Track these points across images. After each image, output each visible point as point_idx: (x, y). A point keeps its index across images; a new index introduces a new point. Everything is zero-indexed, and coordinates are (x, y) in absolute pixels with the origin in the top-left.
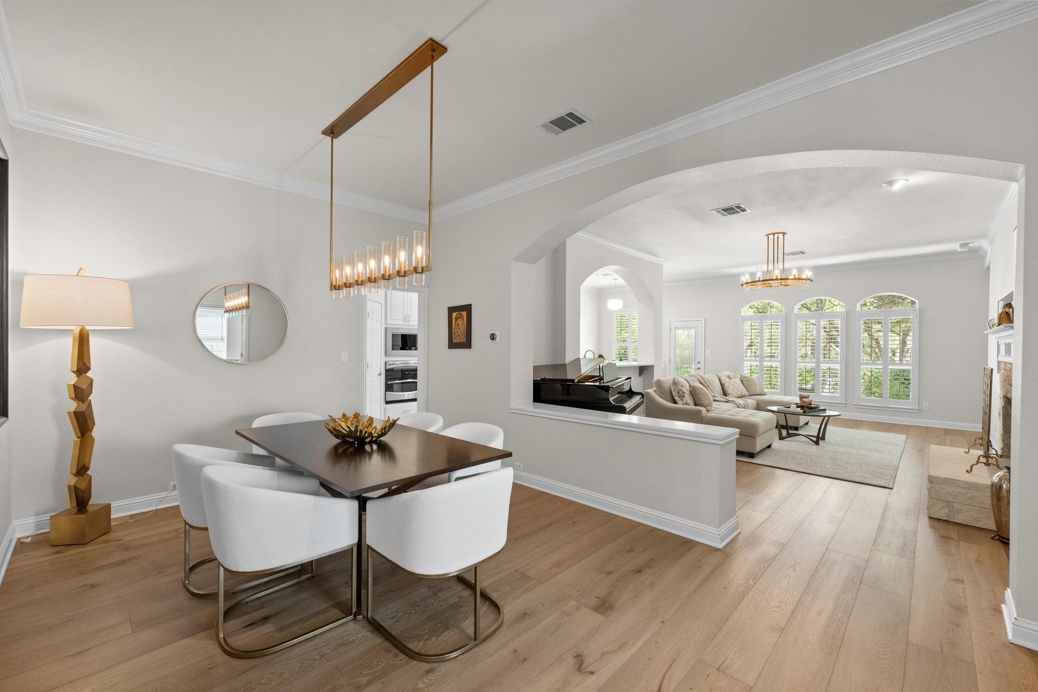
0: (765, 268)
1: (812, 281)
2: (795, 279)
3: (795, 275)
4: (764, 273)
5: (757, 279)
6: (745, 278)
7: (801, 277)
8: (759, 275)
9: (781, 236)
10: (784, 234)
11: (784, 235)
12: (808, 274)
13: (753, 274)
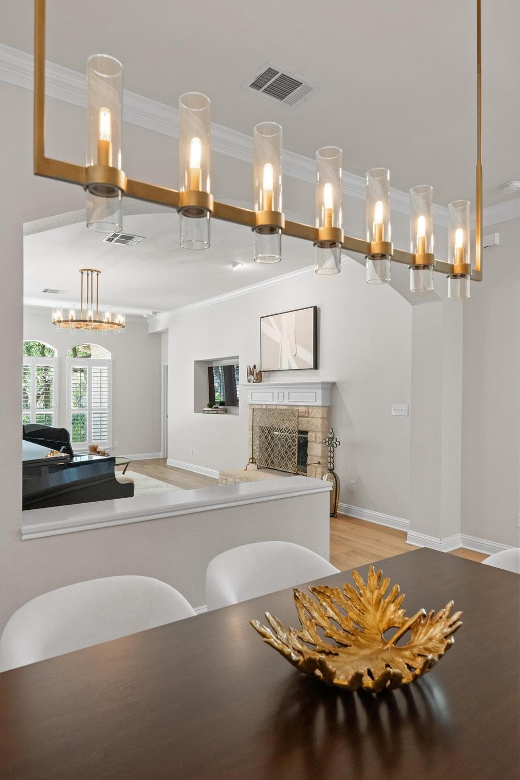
0: (78, 306)
1: (123, 327)
2: (108, 323)
3: (108, 319)
4: (77, 312)
5: (70, 319)
6: (58, 316)
7: (115, 322)
8: (72, 315)
9: (95, 274)
10: (98, 272)
11: (98, 274)
12: (120, 319)
13: (66, 311)
